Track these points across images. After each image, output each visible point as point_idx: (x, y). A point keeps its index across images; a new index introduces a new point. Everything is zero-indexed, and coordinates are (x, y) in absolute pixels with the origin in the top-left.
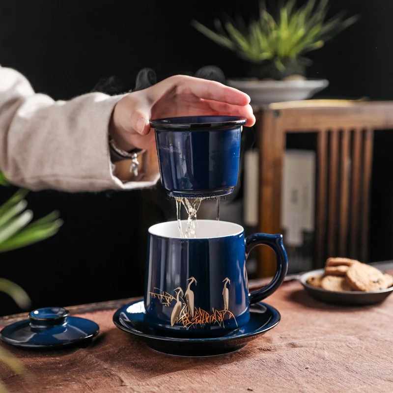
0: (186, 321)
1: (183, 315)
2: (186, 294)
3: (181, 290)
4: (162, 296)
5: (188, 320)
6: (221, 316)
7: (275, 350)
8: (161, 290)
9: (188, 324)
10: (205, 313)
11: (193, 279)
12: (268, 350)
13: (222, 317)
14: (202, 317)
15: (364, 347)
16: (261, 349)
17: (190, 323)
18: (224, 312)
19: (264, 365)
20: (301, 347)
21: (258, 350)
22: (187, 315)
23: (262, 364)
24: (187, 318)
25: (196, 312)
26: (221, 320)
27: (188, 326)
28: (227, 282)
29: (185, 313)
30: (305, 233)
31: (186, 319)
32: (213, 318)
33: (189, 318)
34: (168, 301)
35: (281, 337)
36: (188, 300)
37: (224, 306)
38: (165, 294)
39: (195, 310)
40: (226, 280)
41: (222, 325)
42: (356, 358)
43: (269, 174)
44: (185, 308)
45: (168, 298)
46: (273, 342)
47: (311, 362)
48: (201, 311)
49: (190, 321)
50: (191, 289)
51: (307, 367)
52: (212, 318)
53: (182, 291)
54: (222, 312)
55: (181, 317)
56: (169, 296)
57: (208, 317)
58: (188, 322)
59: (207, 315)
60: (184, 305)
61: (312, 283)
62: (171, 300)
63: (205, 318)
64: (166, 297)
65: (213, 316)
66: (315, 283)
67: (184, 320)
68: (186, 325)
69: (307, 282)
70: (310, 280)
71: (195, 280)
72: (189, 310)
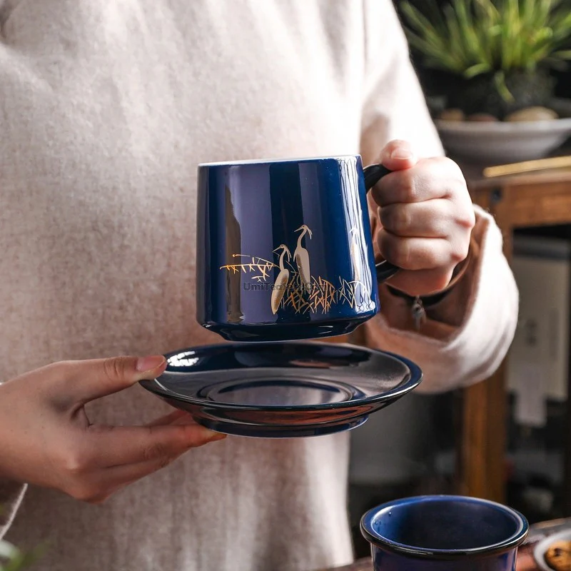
0: (299, 301)
2: (295, 255)
3: (286, 249)
4: (250, 265)
5: (301, 299)
6: (352, 290)
9: (303, 306)
10: (329, 286)
11: (305, 228)
14: (324, 292)
17: (305, 303)
18: (356, 283)
24: (301, 296)
26: (352, 297)
27: (302, 310)
30: (550, 404)
31: (298, 298)
32: (341, 293)
33: (303, 296)
34: (263, 272)
36: (300, 265)
37: (354, 273)
38: (256, 260)
41: (354, 305)
44: (295, 280)
45: (262, 267)
48: (323, 282)
49: (306, 301)
52: (339, 293)
53: (288, 251)
54: (352, 284)
55: (290, 295)
56: (265, 263)
57: (334, 292)
58: (302, 303)
59: (332, 289)
60: (294, 274)
61: (556, 560)
62: (269, 270)
63: (329, 294)
64: (259, 266)
65: (341, 290)
66: (560, 561)
67: (295, 300)
68: (299, 308)
69: (546, 556)
70: (552, 553)
71: (309, 230)
72: (302, 281)
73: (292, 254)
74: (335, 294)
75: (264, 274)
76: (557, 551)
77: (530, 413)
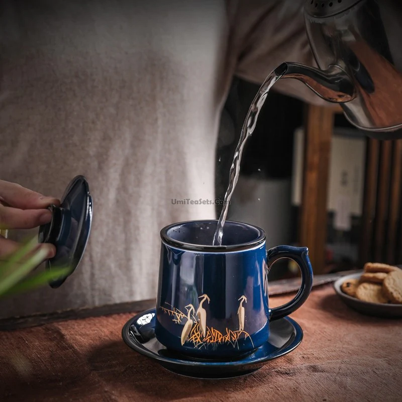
0: (197, 340)
1: (194, 334)
2: (197, 312)
3: (192, 308)
4: (172, 312)
5: (199, 339)
6: (235, 337)
7: (294, 374)
8: (172, 306)
9: (199, 344)
10: (218, 333)
11: (206, 296)
12: (286, 373)
13: (237, 338)
14: (214, 338)
15: (391, 374)
16: (278, 372)
17: (201, 343)
18: (239, 332)
19: (278, 395)
20: (323, 371)
21: (276, 373)
22: (198, 335)
23: (276, 393)
24: (199, 338)
25: (208, 332)
26: (235, 341)
27: (199, 346)
28: (243, 300)
29: (197, 332)
30: (353, 218)
31: (197, 339)
32: (227, 338)
33: (200, 338)
34: (179, 318)
35: (303, 357)
36: (200, 318)
37: (239, 326)
38: (175, 310)
39: (207, 330)
40: (242, 298)
41: (236, 346)
42: (380, 388)
43: (315, 159)
44: (196, 327)
45: (178, 315)
46: (294, 363)
47: (330, 392)
48: (214, 331)
49: (202, 341)
50: (203, 307)
51: (325, 398)
52: (225, 339)
53: (194, 309)
54: (237, 333)
55: (192, 336)
56: (180, 313)
57: (221, 337)
58: (199, 342)
59: (220, 336)
60: (196, 324)
61: (347, 289)
62: (182, 318)
63: (217, 338)
64: (177, 314)
65: (226, 336)
66: (349, 290)
67: (195, 339)
68: (197, 345)
69: (341, 287)
70: (345, 285)
71: (208, 298)
72: (200, 329)
73: (196, 311)
74: (222, 339)
75: (179, 319)
76: (348, 284)
77: (342, 223)
